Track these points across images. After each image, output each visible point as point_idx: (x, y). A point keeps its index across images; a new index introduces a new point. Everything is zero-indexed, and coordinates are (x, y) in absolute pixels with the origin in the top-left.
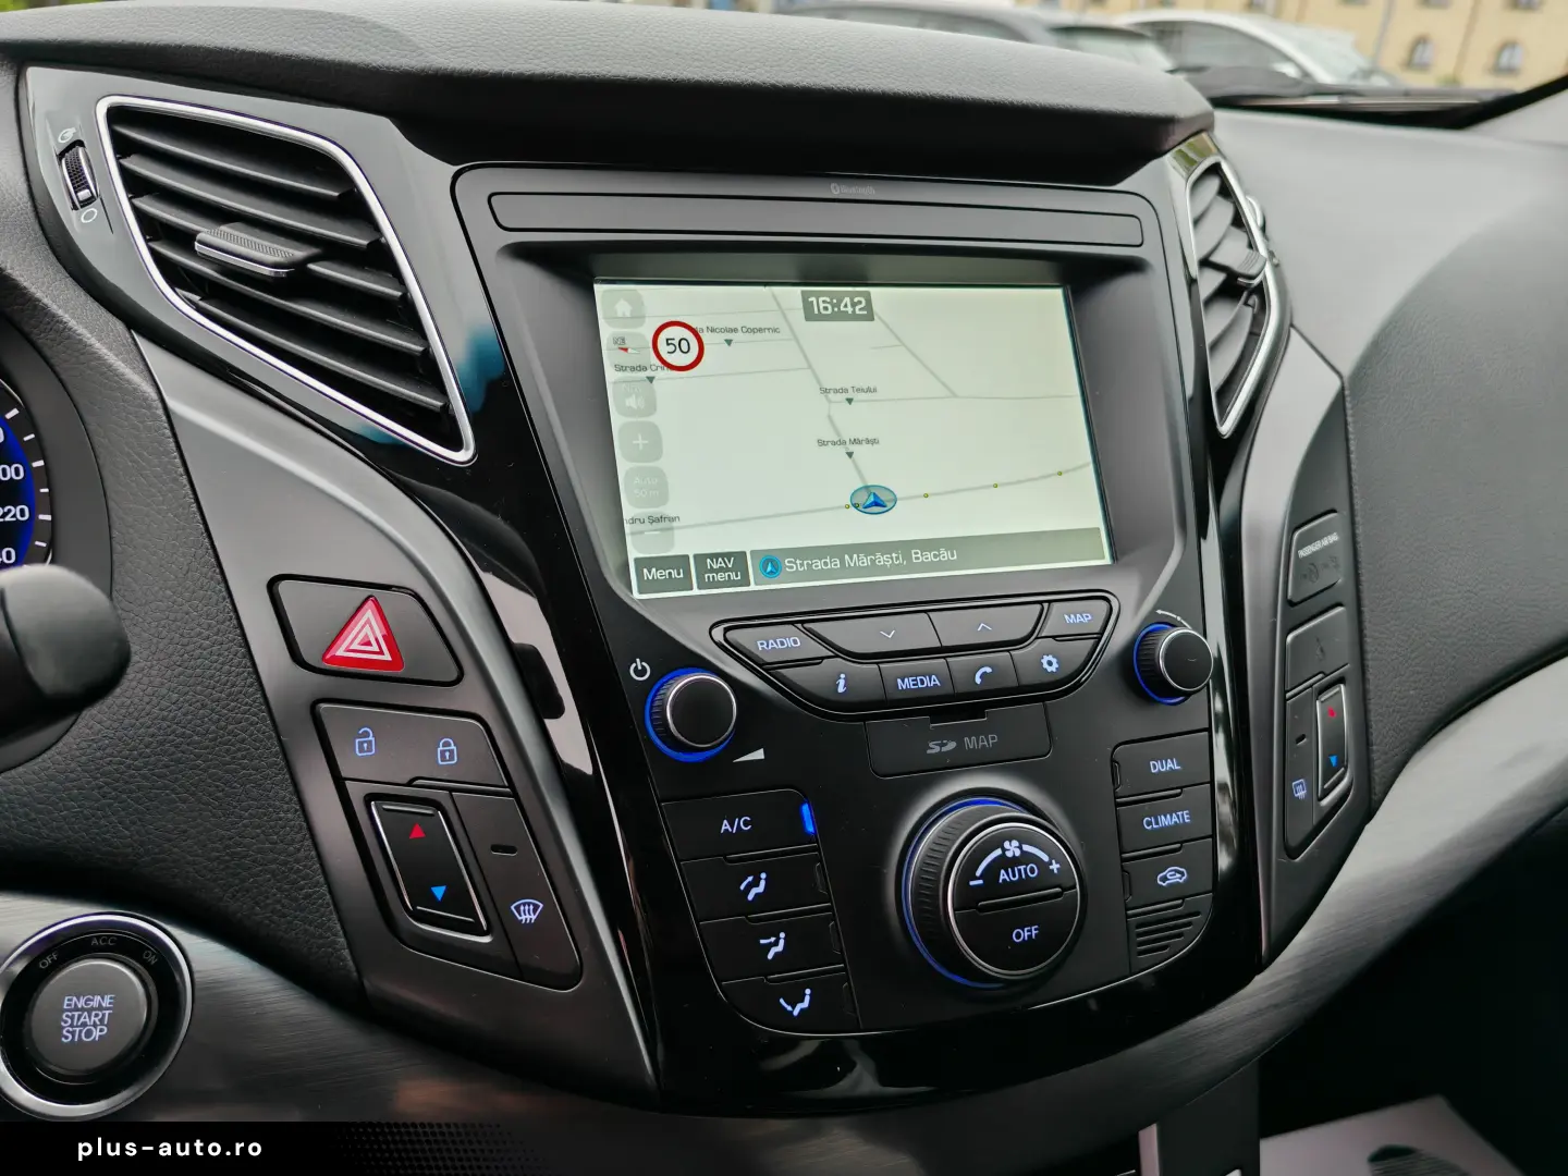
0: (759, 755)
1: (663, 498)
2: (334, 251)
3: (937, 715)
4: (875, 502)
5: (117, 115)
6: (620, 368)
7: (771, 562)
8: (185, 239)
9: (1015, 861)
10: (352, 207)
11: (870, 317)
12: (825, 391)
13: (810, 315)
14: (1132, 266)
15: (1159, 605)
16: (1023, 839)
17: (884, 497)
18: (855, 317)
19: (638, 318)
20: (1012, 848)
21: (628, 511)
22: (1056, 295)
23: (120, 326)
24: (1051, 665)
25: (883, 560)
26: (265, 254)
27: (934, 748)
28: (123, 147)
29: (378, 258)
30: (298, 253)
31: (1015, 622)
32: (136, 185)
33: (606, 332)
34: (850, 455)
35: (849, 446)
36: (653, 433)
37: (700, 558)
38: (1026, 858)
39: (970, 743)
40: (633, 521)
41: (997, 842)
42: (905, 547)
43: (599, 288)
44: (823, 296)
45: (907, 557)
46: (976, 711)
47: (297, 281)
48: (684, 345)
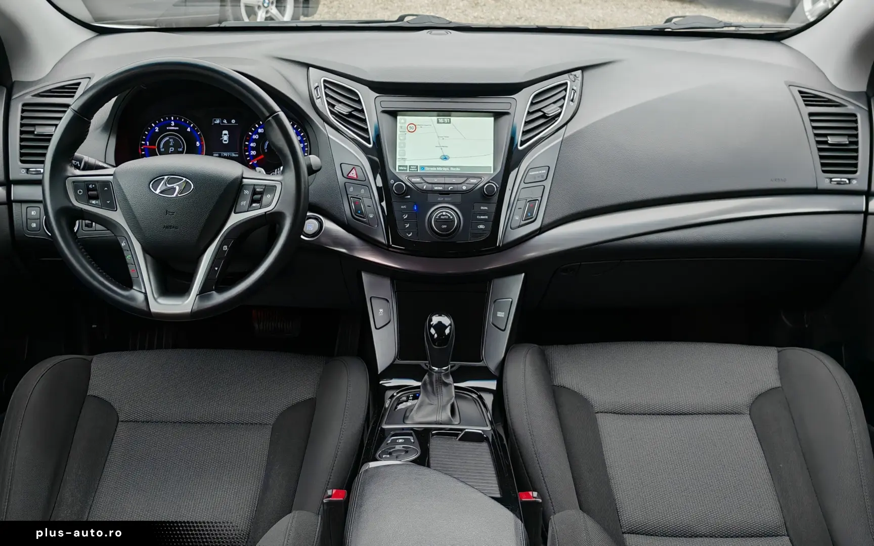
0: (409, 197)
1: (405, 155)
2: (356, 110)
3: (441, 194)
4: (445, 158)
5: (325, 81)
6: (401, 132)
7: (423, 168)
8: (333, 106)
9: (444, 215)
10: (359, 102)
11: (450, 123)
12: (438, 137)
13: (438, 122)
14: (507, 113)
15: (491, 180)
16: (446, 212)
17: (447, 157)
18: (448, 123)
19: (405, 123)
20: (444, 213)
21: (398, 157)
22: (492, 119)
23: (322, 121)
24: (464, 188)
25: (444, 169)
26: (345, 110)
27: (439, 199)
28: (326, 87)
29: (362, 111)
30: (350, 110)
31: (461, 180)
32: (327, 95)
33: (398, 125)
34: (442, 149)
35: (441, 147)
36: (404, 144)
37: (410, 166)
38: (446, 215)
39: (446, 199)
40: (399, 159)
41: (442, 212)
42: (449, 167)
43: (398, 118)
44: (441, 119)
45: (450, 169)
46: (448, 194)
47: (350, 115)
48: (413, 129)
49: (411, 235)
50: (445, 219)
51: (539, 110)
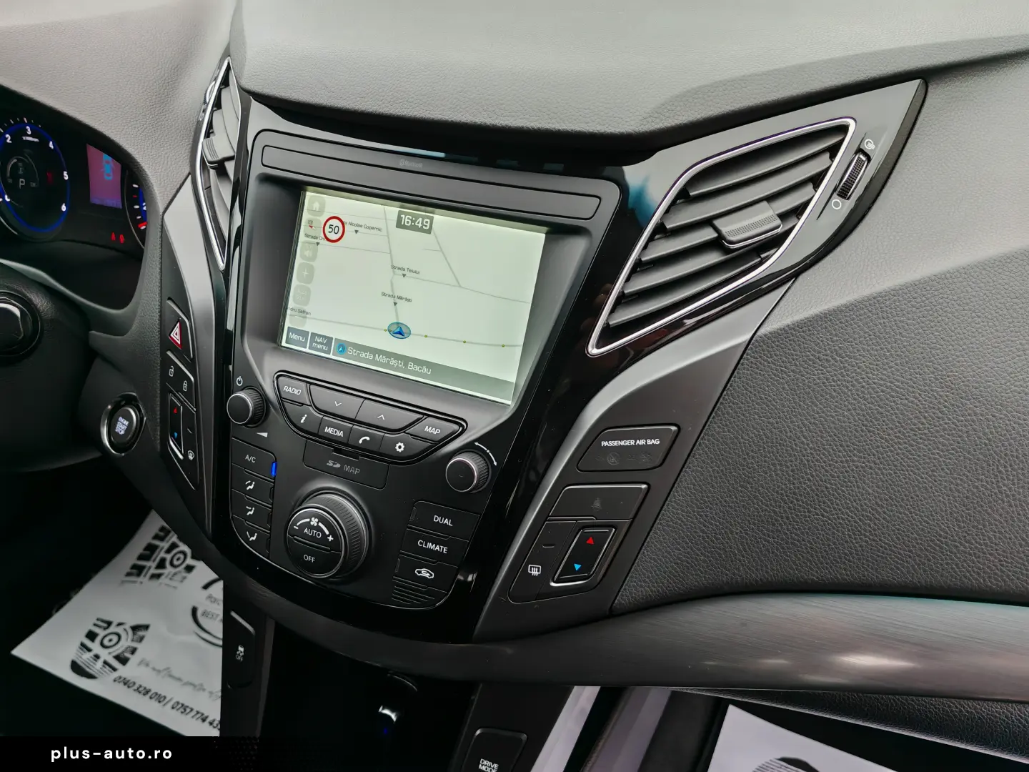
0: (265, 435)
1: (306, 303)
4: (400, 332)
6: (307, 236)
7: (343, 346)
9: (312, 527)
11: (429, 231)
12: (394, 267)
13: (399, 224)
14: (581, 231)
17: (404, 330)
18: (421, 230)
19: (321, 211)
20: (314, 522)
21: (291, 304)
24: (400, 448)
25: (393, 362)
27: (330, 464)
31: (399, 421)
33: (306, 216)
34: (395, 304)
35: (397, 299)
36: (311, 270)
37: (314, 335)
38: (318, 528)
39: (347, 468)
40: (292, 309)
42: (406, 359)
43: (309, 194)
44: (409, 215)
45: (406, 365)
48: (337, 230)
49: (254, 538)
50: (313, 538)
51: (708, 222)
